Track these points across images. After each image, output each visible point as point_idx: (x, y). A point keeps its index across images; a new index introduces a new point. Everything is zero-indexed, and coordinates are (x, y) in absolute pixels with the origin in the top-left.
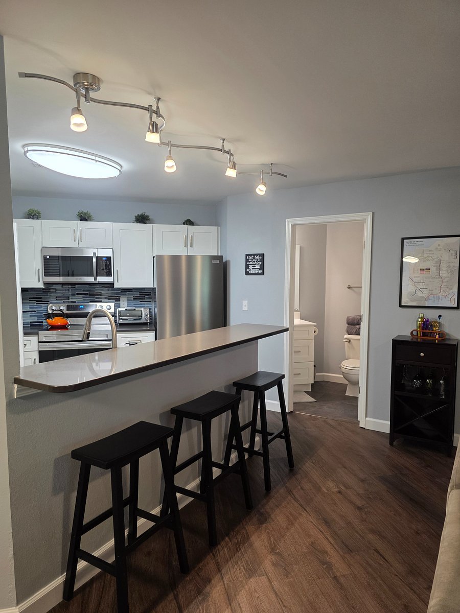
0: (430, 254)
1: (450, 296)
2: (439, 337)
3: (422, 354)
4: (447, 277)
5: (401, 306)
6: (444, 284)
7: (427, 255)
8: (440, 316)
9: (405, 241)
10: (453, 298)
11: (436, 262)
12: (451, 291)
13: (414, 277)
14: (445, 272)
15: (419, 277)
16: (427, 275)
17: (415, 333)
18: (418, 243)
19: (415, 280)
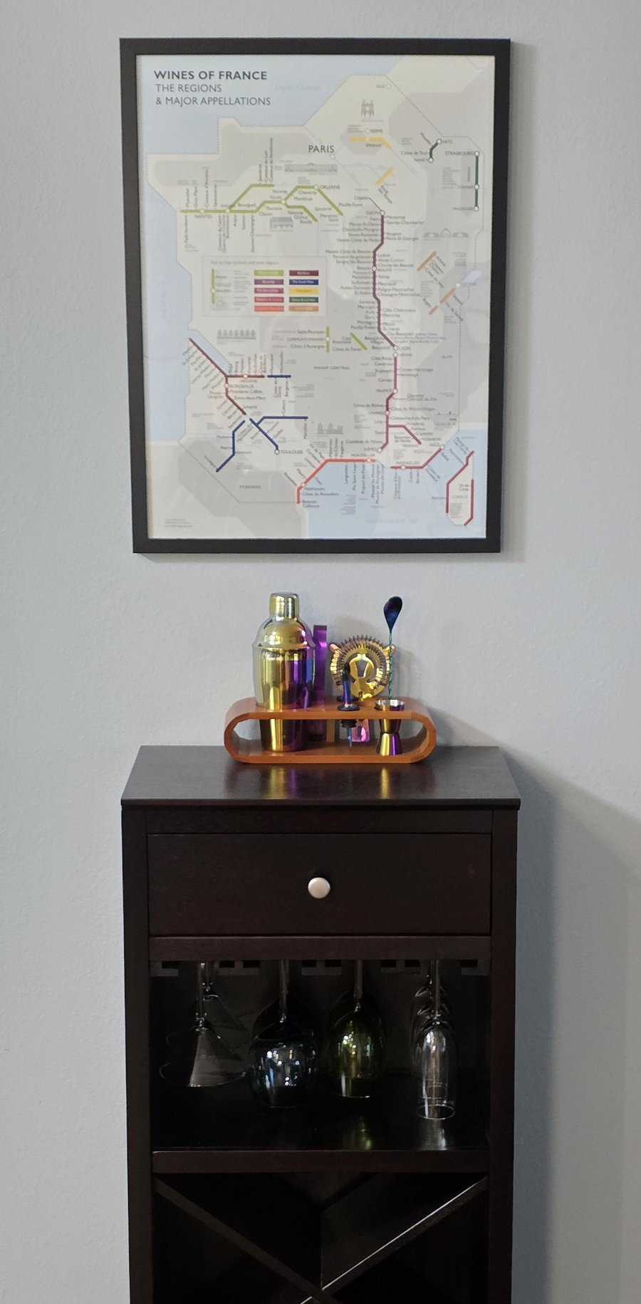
0: (311, 169)
1: (445, 467)
2: (399, 747)
3: (318, 886)
4: (420, 339)
5: (144, 544)
6: (405, 386)
7: (290, 181)
8: (394, 607)
9: (148, 65)
10: (465, 478)
11: (355, 230)
12: (448, 435)
13: (223, 336)
14: (406, 302)
15: (250, 336)
16: (304, 319)
17: (245, 731)
18: (231, 89)
19: (228, 354)
